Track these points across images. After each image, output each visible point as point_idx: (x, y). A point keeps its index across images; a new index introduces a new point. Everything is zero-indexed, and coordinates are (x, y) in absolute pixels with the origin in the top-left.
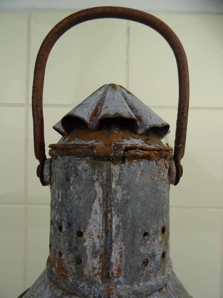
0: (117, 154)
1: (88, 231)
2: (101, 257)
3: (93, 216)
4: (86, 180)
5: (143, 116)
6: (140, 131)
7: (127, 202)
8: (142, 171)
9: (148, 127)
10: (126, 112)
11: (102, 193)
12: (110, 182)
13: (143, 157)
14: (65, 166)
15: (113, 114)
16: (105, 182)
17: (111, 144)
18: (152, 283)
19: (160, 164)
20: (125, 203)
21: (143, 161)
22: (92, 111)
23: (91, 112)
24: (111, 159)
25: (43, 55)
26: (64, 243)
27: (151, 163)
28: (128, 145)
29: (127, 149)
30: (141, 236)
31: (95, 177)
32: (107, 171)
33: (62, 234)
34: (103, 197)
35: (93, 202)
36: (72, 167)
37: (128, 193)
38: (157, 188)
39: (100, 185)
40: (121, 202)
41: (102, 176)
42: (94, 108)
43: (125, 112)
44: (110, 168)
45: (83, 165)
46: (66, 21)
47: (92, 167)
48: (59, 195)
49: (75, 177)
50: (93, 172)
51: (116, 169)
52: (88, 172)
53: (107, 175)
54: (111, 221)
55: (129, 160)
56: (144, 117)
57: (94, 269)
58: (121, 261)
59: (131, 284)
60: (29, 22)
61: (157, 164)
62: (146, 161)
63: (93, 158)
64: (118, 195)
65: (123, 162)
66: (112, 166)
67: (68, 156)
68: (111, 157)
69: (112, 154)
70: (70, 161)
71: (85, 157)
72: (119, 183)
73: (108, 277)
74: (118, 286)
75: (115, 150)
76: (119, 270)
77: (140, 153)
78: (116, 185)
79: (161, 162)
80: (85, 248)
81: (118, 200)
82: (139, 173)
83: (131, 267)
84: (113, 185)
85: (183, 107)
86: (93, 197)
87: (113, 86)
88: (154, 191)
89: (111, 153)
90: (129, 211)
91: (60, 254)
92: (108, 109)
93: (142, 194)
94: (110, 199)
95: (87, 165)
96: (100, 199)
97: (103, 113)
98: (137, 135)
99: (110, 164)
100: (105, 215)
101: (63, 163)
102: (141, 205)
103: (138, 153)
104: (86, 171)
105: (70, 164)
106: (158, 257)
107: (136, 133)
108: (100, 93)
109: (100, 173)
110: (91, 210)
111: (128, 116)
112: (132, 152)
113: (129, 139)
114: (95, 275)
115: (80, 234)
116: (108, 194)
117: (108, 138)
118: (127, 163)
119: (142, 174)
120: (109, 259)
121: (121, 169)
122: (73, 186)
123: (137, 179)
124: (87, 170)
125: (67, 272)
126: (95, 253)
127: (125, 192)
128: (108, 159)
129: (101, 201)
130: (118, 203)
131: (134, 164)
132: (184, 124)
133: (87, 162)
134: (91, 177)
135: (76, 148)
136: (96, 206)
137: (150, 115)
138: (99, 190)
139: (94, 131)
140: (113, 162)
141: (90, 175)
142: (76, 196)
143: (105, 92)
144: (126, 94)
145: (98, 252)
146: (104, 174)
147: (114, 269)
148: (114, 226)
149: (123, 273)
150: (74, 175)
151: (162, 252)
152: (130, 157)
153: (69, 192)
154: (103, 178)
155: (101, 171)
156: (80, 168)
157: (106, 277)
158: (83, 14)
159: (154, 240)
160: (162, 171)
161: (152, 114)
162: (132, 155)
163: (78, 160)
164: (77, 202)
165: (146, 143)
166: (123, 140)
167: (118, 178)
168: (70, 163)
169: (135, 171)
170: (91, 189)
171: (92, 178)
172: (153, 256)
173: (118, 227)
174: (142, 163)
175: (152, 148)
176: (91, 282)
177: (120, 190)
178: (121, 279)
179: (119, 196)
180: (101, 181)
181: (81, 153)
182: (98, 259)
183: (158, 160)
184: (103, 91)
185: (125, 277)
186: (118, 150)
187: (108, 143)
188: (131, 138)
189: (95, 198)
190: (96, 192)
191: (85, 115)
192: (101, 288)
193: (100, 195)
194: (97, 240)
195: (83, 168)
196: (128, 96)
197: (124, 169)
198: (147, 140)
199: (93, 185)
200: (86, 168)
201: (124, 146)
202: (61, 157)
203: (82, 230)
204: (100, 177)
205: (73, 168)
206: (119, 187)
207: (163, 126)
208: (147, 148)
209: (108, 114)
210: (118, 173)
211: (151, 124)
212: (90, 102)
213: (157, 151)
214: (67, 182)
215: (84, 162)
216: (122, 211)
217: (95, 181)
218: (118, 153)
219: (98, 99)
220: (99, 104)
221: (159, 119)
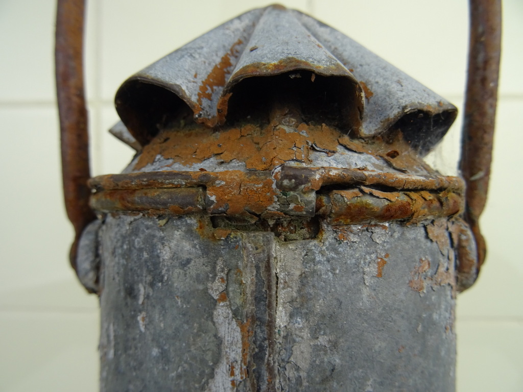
0: (292, 206)
4: (185, 297)
5: (373, 81)
6: (367, 128)
7: (331, 375)
8: (382, 264)
9: (394, 113)
10: (321, 57)
11: (240, 345)
12: (269, 306)
13: (385, 215)
14: (122, 246)
15: (276, 62)
16: (250, 308)
17: (268, 170)
19: (437, 237)
20: (324, 380)
21: (384, 227)
22: (210, 69)
23: (205, 72)
24: (271, 223)
27: (410, 234)
28: (333, 173)
29: (330, 186)
31: (216, 288)
32: (258, 268)
34: (243, 360)
35: (212, 376)
36: (141, 250)
37: (335, 345)
38: (430, 316)
39: (236, 314)
40: (309, 376)
41: (241, 283)
42: (218, 60)
43: (317, 58)
44: (269, 257)
45: (177, 244)
47: (206, 251)
49: (152, 285)
50: (208, 269)
51: (288, 258)
52: (192, 269)
53: (259, 283)
55: (336, 227)
61: (427, 237)
62: (395, 227)
63: (207, 220)
64: (296, 350)
65: (316, 233)
66: (276, 248)
67: (130, 215)
68: (272, 216)
69: (274, 207)
70: (135, 232)
71: (180, 218)
72: (300, 307)
75: (284, 190)
77: (377, 201)
78: (291, 316)
79: (439, 231)
81: (298, 369)
82: (372, 269)
84: (281, 318)
85: (486, 62)
86: (209, 357)
88: (420, 328)
89: (270, 200)
92: (258, 52)
93: (384, 345)
94: (271, 370)
95: (187, 246)
96: (233, 367)
97: (240, 65)
98: (356, 142)
99: (268, 242)
101: (118, 236)
102: (381, 384)
103: (369, 200)
104: (185, 264)
105: (138, 242)
107: (354, 135)
108: (238, 25)
109: (232, 272)
111: (328, 69)
112: (348, 196)
113: (334, 152)
116: (261, 348)
117: (259, 149)
118: (328, 235)
119: (380, 275)
121: (308, 258)
122: (144, 314)
123: (366, 292)
124: (188, 261)
127: (323, 340)
128: (262, 224)
129: (237, 372)
130: (299, 380)
131: (353, 238)
133: (189, 232)
134: (201, 287)
135: (149, 186)
136: (222, 388)
137: (395, 79)
138: (231, 333)
139: (215, 129)
140: (278, 235)
141: (198, 279)
142: (155, 352)
143: (254, 25)
146: (248, 278)
150: (149, 278)
152: (339, 215)
153: (134, 333)
154: (243, 293)
155: (237, 267)
156: (166, 254)
160: (441, 258)
161: (401, 79)
162: (349, 207)
163: (161, 229)
164: (157, 371)
165: (390, 165)
166: (313, 155)
167: (299, 291)
168: (137, 235)
169: (357, 265)
170: (202, 330)
171: (205, 291)
174: (380, 235)
175: (414, 182)
177: (306, 334)
179: (301, 354)
180: (238, 301)
181: (165, 204)
183: (433, 222)
184: (246, 22)
186: (294, 189)
187: (261, 167)
188: (339, 149)
189: (217, 361)
190: (219, 342)
191: (183, 76)
193: (234, 351)
195: (174, 256)
196: (321, 31)
197: (318, 258)
198: (394, 155)
199: (211, 316)
200: (185, 256)
201: (317, 177)
202: (113, 216)
204: (233, 288)
205: (145, 255)
206: (300, 322)
207: (441, 110)
208: (400, 181)
209: (257, 66)
210: (298, 273)
211: (404, 102)
212: (203, 45)
213: (432, 191)
214: (129, 300)
215: (177, 234)
217: (215, 303)
218: (295, 199)
219: (231, 39)
220: (235, 52)
221: (425, 90)
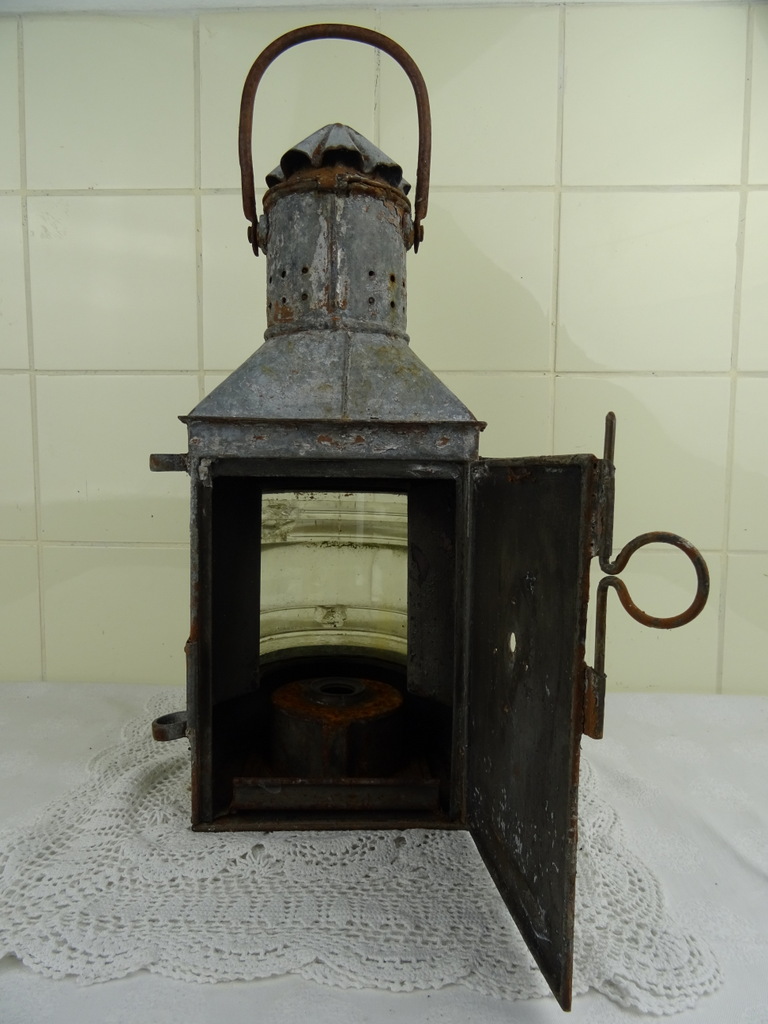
0: (341, 186)
1: (313, 265)
2: (327, 289)
3: (318, 250)
4: (310, 216)
6: (366, 169)
7: (352, 236)
8: (368, 209)
9: (374, 165)
10: (350, 145)
11: (326, 227)
12: (335, 215)
13: (368, 193)
15: (336, 146)
16: (329, 216)
17: (334, 176)
18: (378, 322)
20: (350, 238)
21: (368, 197)
22: (316, 147)
23: (314, 149)
24: (335, 191)
25: (251, 85)
26: (289, 286)
27: (378, 202)
29: (351, 181)
30: (367, 274)
31: (320, 211)
32: (331, 205)
33: (285, 279)
34: (327, 230)
35: (318, 237)
36: (295, 205)
37: (353, 228)
39: (326, 218)
40: (346, 236)
41: (327, 209)
42: (318, 144)
43: (348, 146)
44: (335, 201)
45: (308, 200)
46: (280, 42)
47: (316, 201)
48: (280, 241)
50: (317, 206)
51: (340, 202)
52: (312, 207)
53: (332, 209)
54: (336, 253)
55: (354, 194)
56: (372, 156)
57: (321, 301)
58: (346, 294)
59: (357, 318)
60: (196, 34)
61: (384, 205)
62: (372, 198)
63: (317, 191)
65: (348, 196)
66: (336, 199)
68: (335, 189)
69: (336, 186)
71: (309, 192)
72: (343, 216)
73: (334, 306)
74: (344, 318)
75: (339, 180)
76: (345, 302)
77: (364, 187)
78: (341, 219)
79: (390, 204)
80: (311, 283)
81: (342, 233)
82: (364, 209)
83: (356, 301)
84: (338, 219)
85: (423, 152)
86: (317, 231)
87: (339, 125)
89: (335, 184)
90: (354, 246)
91: (284, 300)
92: (331, 144)
93: (368, 232)
94: (335, 232)
95: (311, 200)
96: (324, 233)
97: (327, 146)
99: (334, 197)
100: (330, 248)
106: (386, 302)
107: (362, 172)
108: (323, 132)
109: (325, 207)
110: (316, 244)
112: (356, 184)
114: (321, 307)
115: (305, 270)
116: (333, 226)
117: (332, 172)
118: (351, 197)
119: (367, 211)
120: (334, 289)
121: (346, 203)
122: (296, 224)
123: (362, 215)
124: (311, 205)
125: (292, 314)
126: (321, 286)
127: (350, 226)
128: (333, 192)
129: (326, 234)
130: (343, 237)
131: (359, 199)
132: (425, 173)
133: (312, 196)
134: (315, 212)
136: (321, 239)
138: (324, 224)
139: (318, 166)
140: (337, 195)
141: (314, 210)
142: (300, 234)
143: (329, 132)
144: (353, 134)
145: (324, 284)
146: (329, 207)
147: (340, 299)
148: (339, 260)
149: (348, 306)
150: (298, 213)
151: (390, 300)
152: (354, 191)
153: (292, 232)
154: (327, 212)
155: (325, 205)
156: (304, 204)
157: (332, 306)
158: (300, 34)
159: (381, 281)
160: (390, 215)
161: (379, 153)
162: (357, 188)
164: (301, 239)
167: (343, 212)
169: (360, 207)
170: (316, 224)
172: (381, 298)
173: (343, 261)
174: (367, 200)
176: (317, 314)
177: (345, 224)
178: (346, 311)
179: (343, 229)
180: (326, 214)
182: (323, 292)
184: (326, 131)
185: (350, 310)
186: (341, 181)
187: (332, 175)
189: (320, 232)
190: (321, 227)
191: (309, 150)
192: (327, 318)
193: (325, 229)
194: (322, 274)
195: (307, 204)
196: (356, 136)
197: (349, 203)
199: (318, 220)
203: (307, 266)
204: (325, 212)
205: (297, 206)
206: (343, 221)
207: (394, 167)
209: (331, 148)
210: (343, 207)
215: (307, 197)
216: (346, 246)
217: (319, 215)
218: (342, 184)
219: (319, 138)
220: (323, 142)
221: (389, 159)
